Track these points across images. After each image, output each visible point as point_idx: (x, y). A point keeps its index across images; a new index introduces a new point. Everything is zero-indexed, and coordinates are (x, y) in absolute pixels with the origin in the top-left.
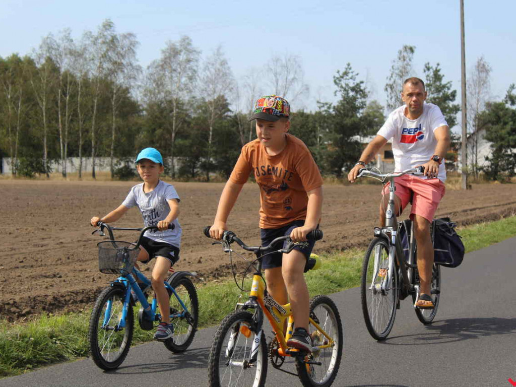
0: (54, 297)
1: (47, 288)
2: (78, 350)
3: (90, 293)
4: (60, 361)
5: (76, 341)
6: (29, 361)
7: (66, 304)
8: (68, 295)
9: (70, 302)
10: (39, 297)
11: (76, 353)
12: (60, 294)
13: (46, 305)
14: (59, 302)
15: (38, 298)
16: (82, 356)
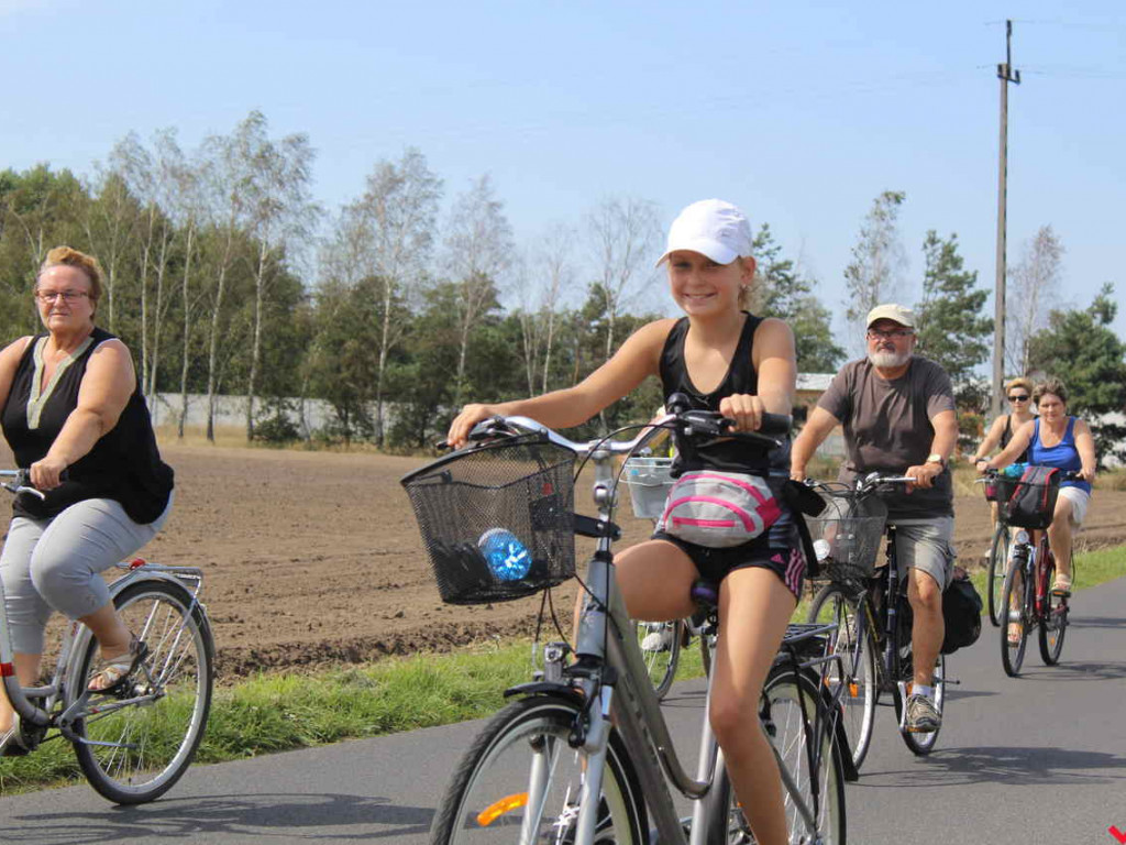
0: (252, 652)
1: (233, 636)
2: (322, 732)
3: (310, 650)
4: (294, 748)
5: (317, 717)
6: (250, 744)
7: (272, 665)
8: (275, 650)
9: (279, 663)
10: (226, 649)
11: (319, 737)
12: (261, 648)
13: (239, 664)
14: (262, 661)
15: (227, 652)
16: (329, 741)
